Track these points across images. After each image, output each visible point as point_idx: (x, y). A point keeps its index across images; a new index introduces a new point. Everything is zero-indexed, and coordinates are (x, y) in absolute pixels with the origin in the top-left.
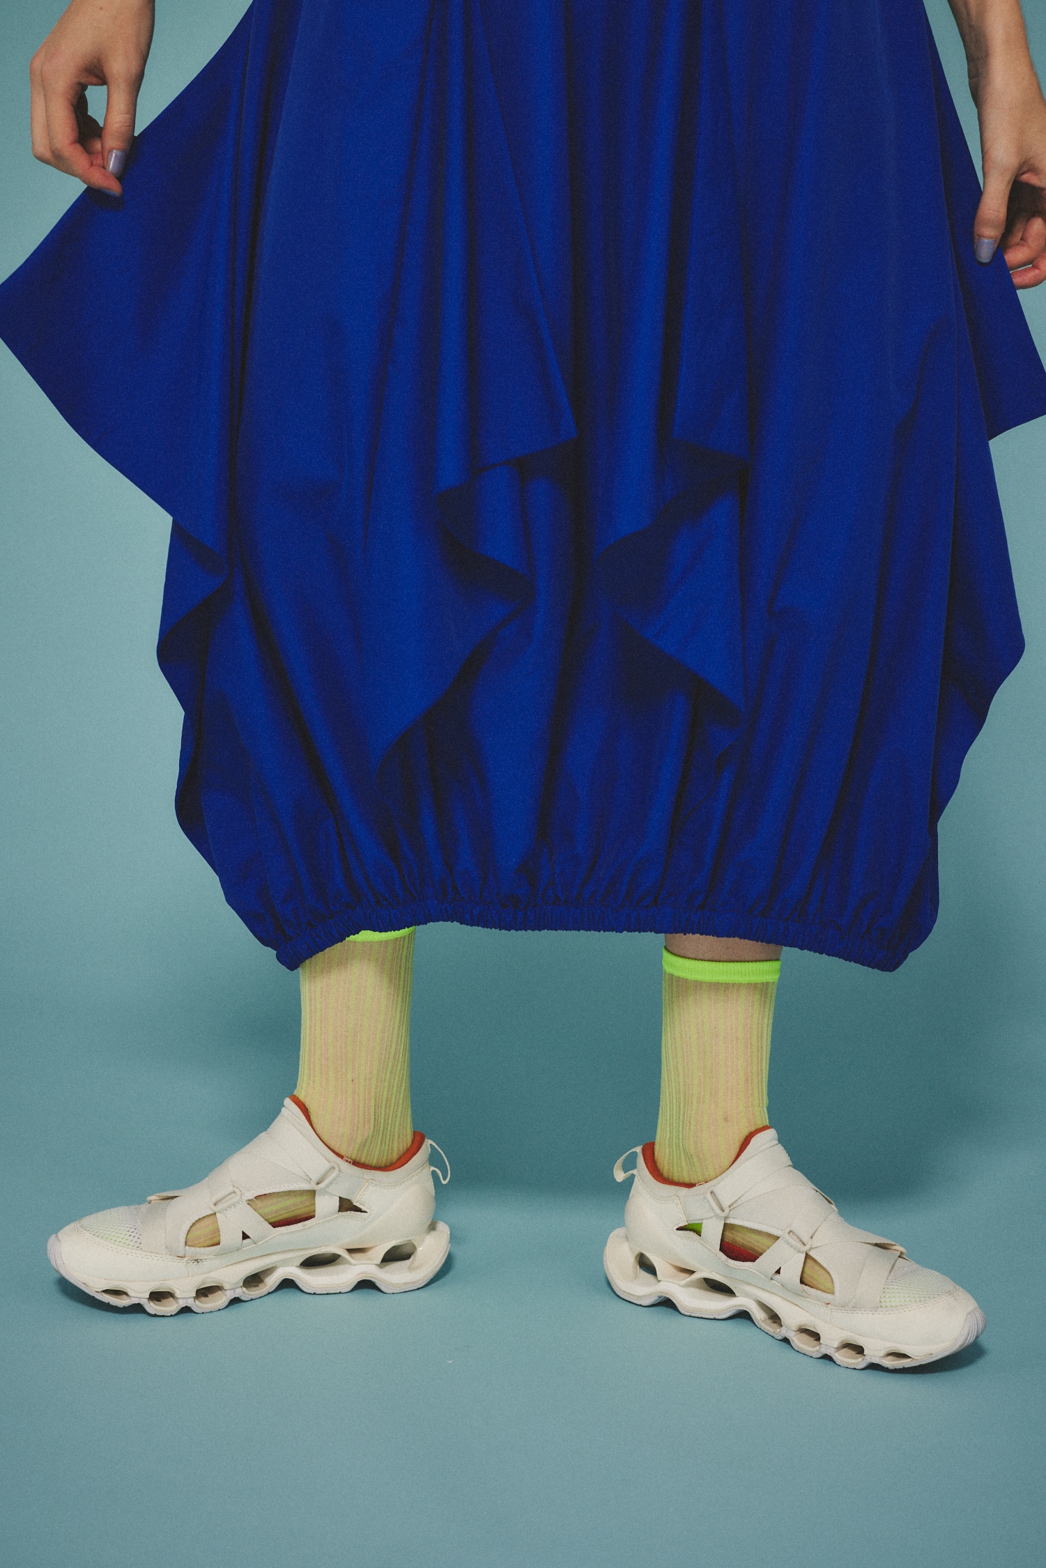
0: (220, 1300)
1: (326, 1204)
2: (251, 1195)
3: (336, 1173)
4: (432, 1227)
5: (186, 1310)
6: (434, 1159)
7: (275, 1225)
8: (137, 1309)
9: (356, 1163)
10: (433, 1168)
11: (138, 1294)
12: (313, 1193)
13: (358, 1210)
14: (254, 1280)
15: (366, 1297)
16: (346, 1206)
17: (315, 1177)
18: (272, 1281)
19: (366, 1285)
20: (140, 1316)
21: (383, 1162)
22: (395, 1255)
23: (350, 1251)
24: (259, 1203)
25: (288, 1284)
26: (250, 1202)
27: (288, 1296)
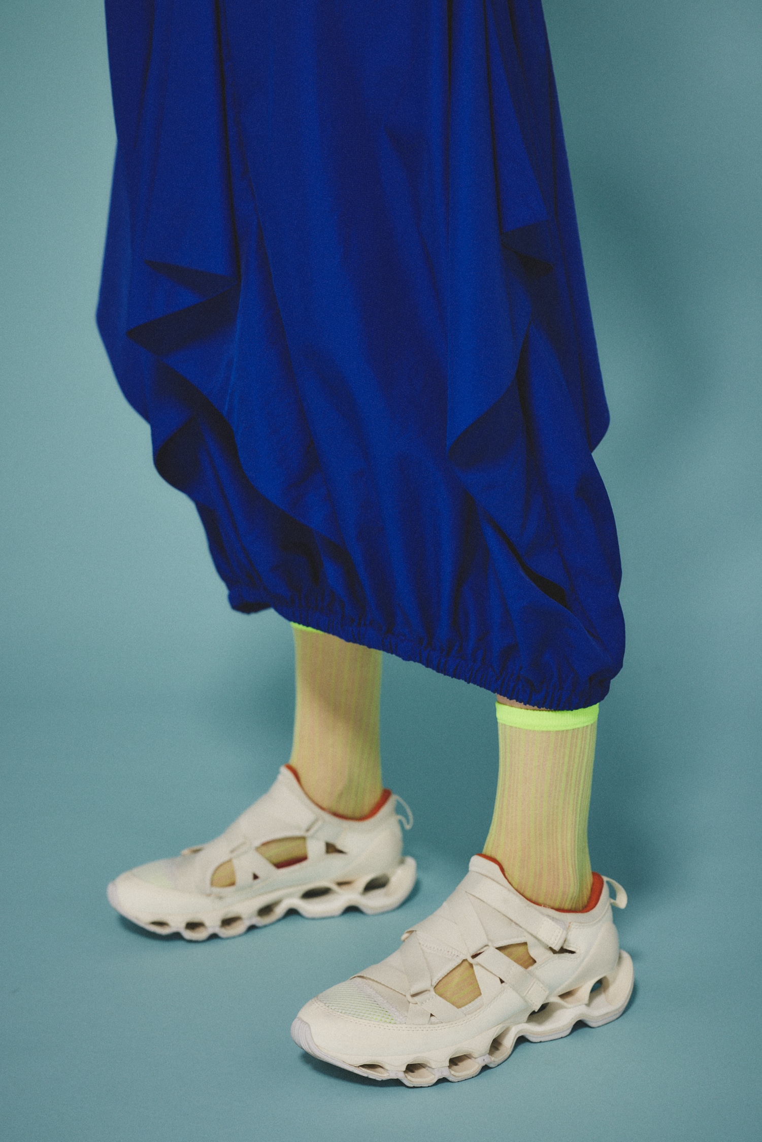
0: (240, 928)
1: (315, 848)
2: (258, 843)
3: (320, 823)
4: (402, 862)
5: (214, 937)
6: (399, 810)
7: (280, 865)
8: (176, 936)
9: (336, 815)
10: (400, 817)
11: (177, 924)
12: (303, 838)
13: (340, 852)
14: (266, 910)
15: (353, 918)
16: (331, 849)
17: (305, 826)
18: (280, 911)
19: (352, 910)
20: (179, 944)
21: (357, 815)
22: (374, 885)
23: (340, 884)
24: (264, 848)
25: (292, 912)
26: (257, 849)
27: (292, 922)
